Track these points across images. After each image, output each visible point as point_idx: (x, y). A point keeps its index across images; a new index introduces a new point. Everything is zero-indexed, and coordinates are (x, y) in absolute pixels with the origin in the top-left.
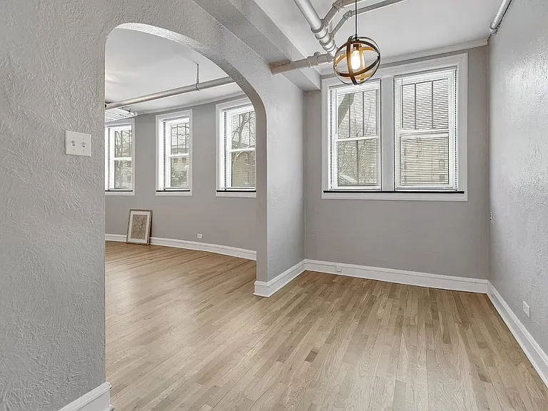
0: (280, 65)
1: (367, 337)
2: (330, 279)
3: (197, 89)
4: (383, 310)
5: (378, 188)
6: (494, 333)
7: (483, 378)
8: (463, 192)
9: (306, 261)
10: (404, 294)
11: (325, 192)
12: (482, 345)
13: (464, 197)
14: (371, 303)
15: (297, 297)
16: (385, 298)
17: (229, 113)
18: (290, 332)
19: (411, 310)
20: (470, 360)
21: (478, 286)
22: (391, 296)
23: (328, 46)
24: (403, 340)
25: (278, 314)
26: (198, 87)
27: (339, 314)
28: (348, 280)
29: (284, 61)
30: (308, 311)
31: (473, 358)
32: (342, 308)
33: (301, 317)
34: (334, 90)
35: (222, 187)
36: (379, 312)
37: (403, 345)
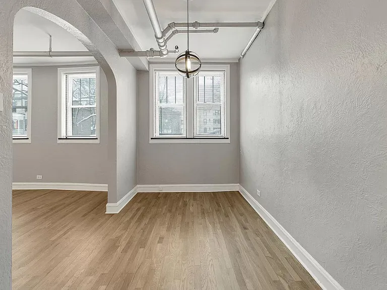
0: (126, 51)
1: (188, 223)
2: (157, 195)
3: (51, 56)
4: (193, 208)
5: (184, 136)
6: (245, 208)
7: (245, 228)
8: (228, 138)
9: (138, 186)
10: (201, 197)
11: (152, 139)
12: (242, 215)
13: (228, 141)
14: (185, 205)
15: (138, 209)
16: (192, 201)
17: (70, 76)
18: (142, 231)
19: (207, 205)
20: (239, 223)
21: (235, 187)
22: (195, 199)
23: (162, 48)
24: (207, 220)
25: (129, 222)
26: (50, 54)
27: (168, 215)
28: (167, 195)
29: (130, 49)
30: (149, 216)
31: (239, 221)
32: (170, 211)
33: (146, 221)
34: (157, 72)
35: (63, 135)
36: (191, 209)
37: (208, 223)
